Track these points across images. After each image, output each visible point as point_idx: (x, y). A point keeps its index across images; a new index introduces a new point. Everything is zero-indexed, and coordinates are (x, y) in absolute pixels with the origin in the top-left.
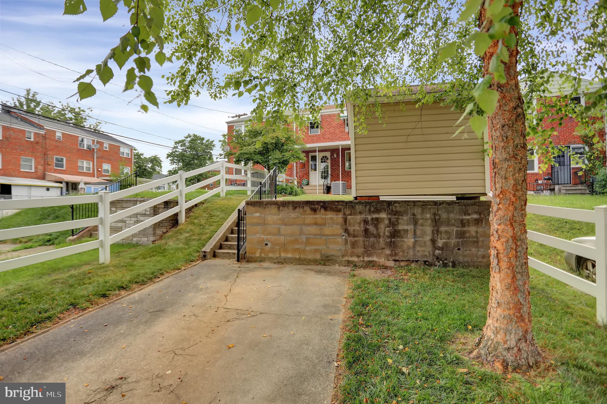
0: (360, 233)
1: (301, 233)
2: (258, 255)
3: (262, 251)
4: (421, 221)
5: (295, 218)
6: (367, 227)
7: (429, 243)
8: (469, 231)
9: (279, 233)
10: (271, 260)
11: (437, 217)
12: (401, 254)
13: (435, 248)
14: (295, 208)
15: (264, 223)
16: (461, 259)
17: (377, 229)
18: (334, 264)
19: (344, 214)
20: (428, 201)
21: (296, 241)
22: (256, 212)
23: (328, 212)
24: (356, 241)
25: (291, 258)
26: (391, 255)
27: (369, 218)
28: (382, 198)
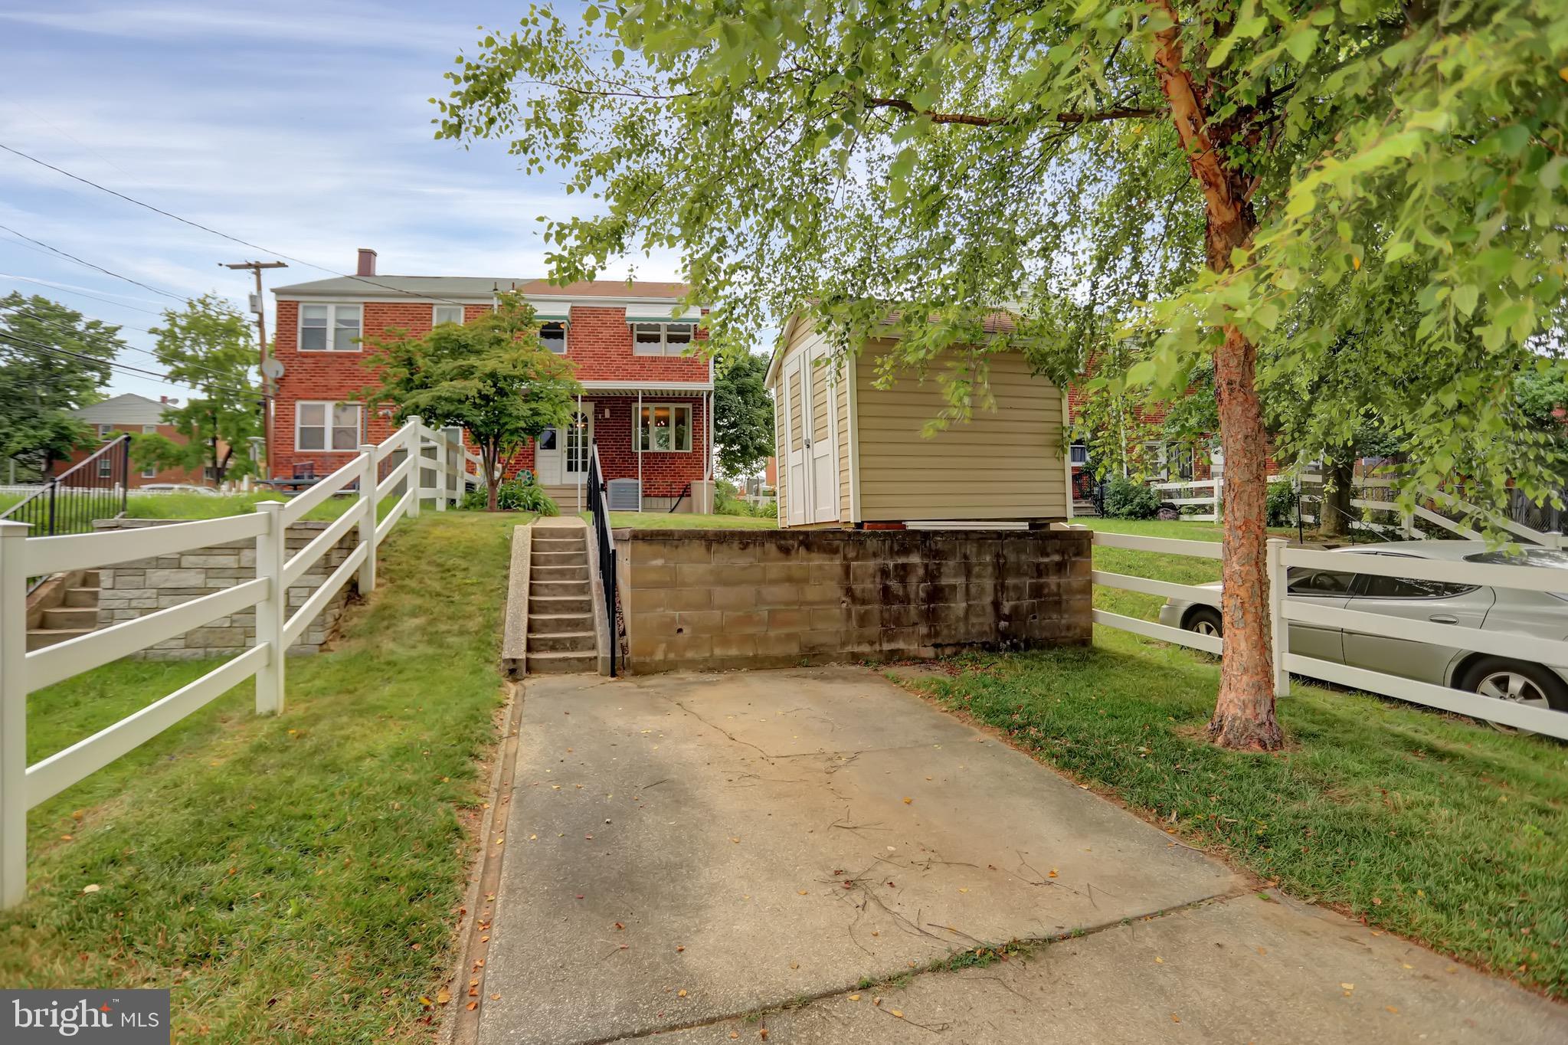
0: (875, 594)
1: (760, 600)
2: (659, 656)
3: (670, 647)
4: (976, 569)
5: (745, 568)
6: (888, 583)
7: (989, 609)
8: (1048, 585)
9: (709, 604)
10: (692, 665)
11: (1002, 561)
12: (945, 632)
13: (999, 616)
14: (745, 547)
15: (673, 583)
16: (1037, 634)
17: (905, 587)
18: (825, 662)
19: (845, 558)
20: (988, 532)
21: (748, 620)
22: (655, 557)
23: (814, 555)
24: (866, 612)
25: (736, 658)
26: (929, 636)
27: (891, 564)
28: (911, 526)
